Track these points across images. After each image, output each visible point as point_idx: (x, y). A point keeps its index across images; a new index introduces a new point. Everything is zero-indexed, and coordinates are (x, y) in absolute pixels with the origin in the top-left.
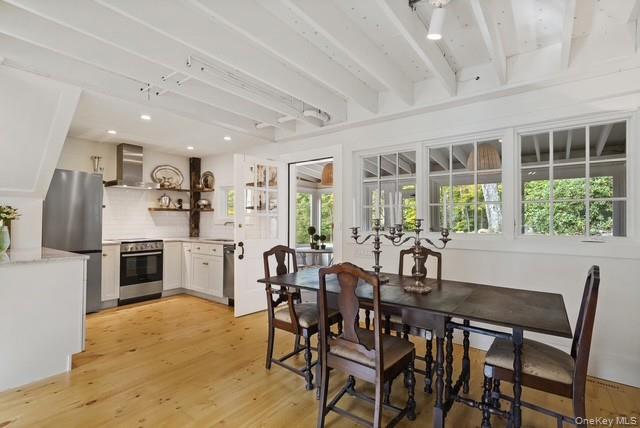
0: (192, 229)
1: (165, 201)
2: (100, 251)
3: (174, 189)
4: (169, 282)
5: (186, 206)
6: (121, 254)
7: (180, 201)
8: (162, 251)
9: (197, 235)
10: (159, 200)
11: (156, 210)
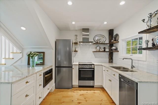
0: (109, 60)
1: (98, 48)
2: (72, 67)
3: (102, 44)
4: (97, 82)
5: (107, 50)
6: (79, 68)
7: (104, 48)
8: (94, 68)
9: (112, 62)
10: (96, 48)
11: (95, 52)
